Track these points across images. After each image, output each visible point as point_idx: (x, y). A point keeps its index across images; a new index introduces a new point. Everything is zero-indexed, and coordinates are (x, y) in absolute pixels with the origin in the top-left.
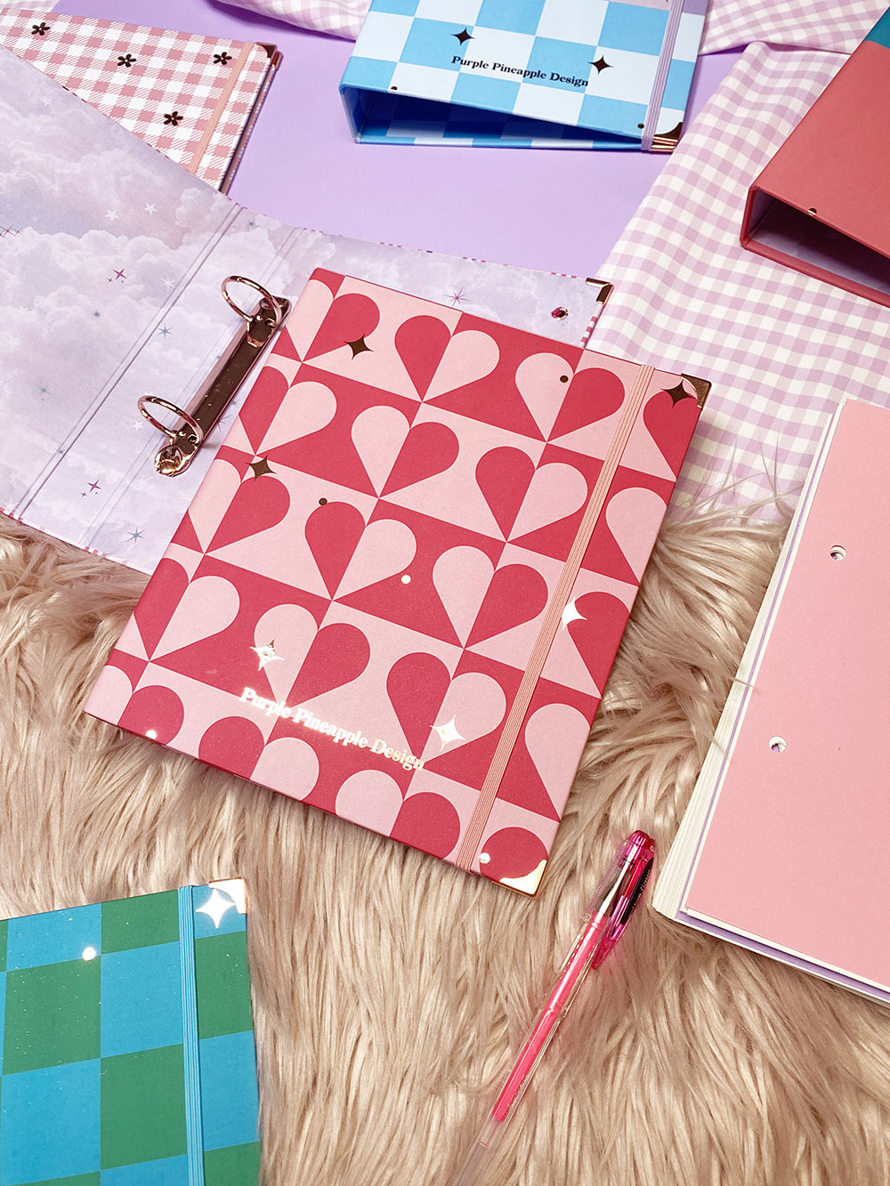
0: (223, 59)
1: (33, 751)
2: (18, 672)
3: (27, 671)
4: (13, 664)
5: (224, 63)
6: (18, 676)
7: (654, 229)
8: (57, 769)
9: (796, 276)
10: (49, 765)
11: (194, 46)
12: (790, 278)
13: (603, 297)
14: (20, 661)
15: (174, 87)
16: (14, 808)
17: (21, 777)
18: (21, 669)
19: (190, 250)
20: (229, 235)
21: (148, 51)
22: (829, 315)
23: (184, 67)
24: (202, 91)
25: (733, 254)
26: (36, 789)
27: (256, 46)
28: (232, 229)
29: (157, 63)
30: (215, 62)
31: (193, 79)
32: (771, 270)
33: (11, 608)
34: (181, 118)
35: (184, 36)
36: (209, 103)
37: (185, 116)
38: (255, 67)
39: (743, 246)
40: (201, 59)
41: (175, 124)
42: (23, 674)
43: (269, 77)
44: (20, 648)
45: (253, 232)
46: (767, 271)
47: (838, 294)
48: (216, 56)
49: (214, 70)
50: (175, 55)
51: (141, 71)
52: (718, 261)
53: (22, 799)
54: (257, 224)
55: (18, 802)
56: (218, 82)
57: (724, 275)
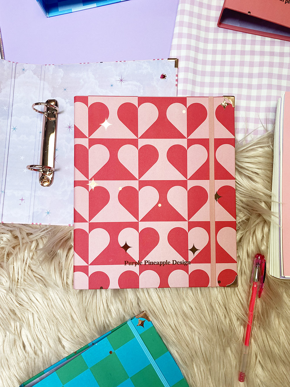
4: (30, 272)
7: (185, 30)
8: (66, 301)
9: (241, 34)
12: (239, 36)
13: (176, 65)
14: (32, 270)
17: (54, 307)
18: (34, 273)
20: (17, 78)
22: (257, 48)
25: (216, 31)
26: (62, 309)
28: (17, 75)
32: (232, 34)
39: (218, 26)
42: (36, 275)
45: (26, 73)
46: (230, 35)
47: (258, 38)
52: (211, 36)
53: (59, 313)
54: (26, 69)
55: (58, 315)
57: (215, 41)
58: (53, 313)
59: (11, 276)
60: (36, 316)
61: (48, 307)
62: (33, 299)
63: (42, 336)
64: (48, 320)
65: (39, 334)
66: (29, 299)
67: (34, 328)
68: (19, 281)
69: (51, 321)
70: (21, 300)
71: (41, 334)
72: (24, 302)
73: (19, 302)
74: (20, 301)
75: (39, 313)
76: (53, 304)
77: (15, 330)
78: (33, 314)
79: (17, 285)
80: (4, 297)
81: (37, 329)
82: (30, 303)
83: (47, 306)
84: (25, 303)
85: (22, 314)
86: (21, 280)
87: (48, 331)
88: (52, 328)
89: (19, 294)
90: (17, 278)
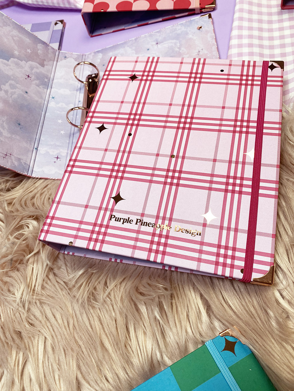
1: (78, 312)
3: (60, 278)
4: (52, 277)
6: (57, 282)
8: (94, 316)
14: (55, 274)
18: (57, 278)
53: (83, 337)
55: (82, 340)
58: (75, 338)
59: (28, 280)
60: (49, 341)
61: (68, 329)
62: (50, 315)
63: (53, 377)
64: (65, 348)
65: (49, 373)
66: (44, 316)
67: (43, 362)
68: (36, 289)
69: (70, 350)
70: (32, 317)
71: (52, 374)
72: (36, 321)
73: (30, 321)
75: (55, 337)
76: (76, 322)
77: (15, 365)
78: (46, 338)
79: (32, 295)
80: (12, 312)
81: (47, 364)
82: (43, 322)
83: (67, 326)
84: (38, 322)
85: (30, 337)
86: (38, 288)
87: (63, 367)
88: (69, 362)
89: (32, 309)
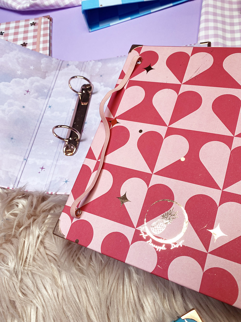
0: (34, 24)
1: (66, 284)
2: (46, 252)
3: (49, 250)
4: (42, 250)
5: (34, 25)
6: (47, 254)
8: (81, 288)
10: (77, 288)
11: (22, 23)
14: (45, 247)
15: (21, 36)
16: (69, 314)
17: (66, 298)
18: (47, 251)
19: (50, 78)
20: (61, 70)
21: (7, 29)
23: (21, 30)
24: (31, 34)
26: (75, 302)
27: (43, 18)
28: (62, 68)
29: (12, 31)
30: (31, 25)
31: (26, 32)
33: (33, 227)
34: (27, 44)
35: (18, 22)
36: (34, 37)
37: (28, 43)
38: (45, 23)
40: (26, 26)
41: (25, 46)
43: (51, 25)
44: (42, 242)
45: (70, 67)
48: (31, 24)
49: (32, 28)
50: (17, 27)
51: (7, 35)
53: (71, 308)
54: (70, 64)
55: (70, 311)
56: (35, 31)
58: (63, 309)
59: (20, 252)
60: (41, 310)
61: (57, 299)
62: (41, 286)
66: (36, 287)
68: (28, 260)
70: (25, 287)
72: (28, 291)
73: (23, 291)
74: (24, 289)
75: (45, 308)
76: (65, 294)
78: (37, 308)
79: (24, 266)
80: (6, 282)
82: (35, 292)
83: (56, 297)
84: (30, 292)
85: (23, 307)
86: (30, 260)
89: (24, 279)
90: (26, 257)
